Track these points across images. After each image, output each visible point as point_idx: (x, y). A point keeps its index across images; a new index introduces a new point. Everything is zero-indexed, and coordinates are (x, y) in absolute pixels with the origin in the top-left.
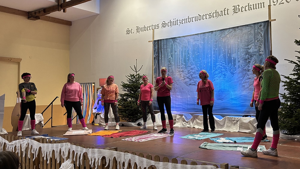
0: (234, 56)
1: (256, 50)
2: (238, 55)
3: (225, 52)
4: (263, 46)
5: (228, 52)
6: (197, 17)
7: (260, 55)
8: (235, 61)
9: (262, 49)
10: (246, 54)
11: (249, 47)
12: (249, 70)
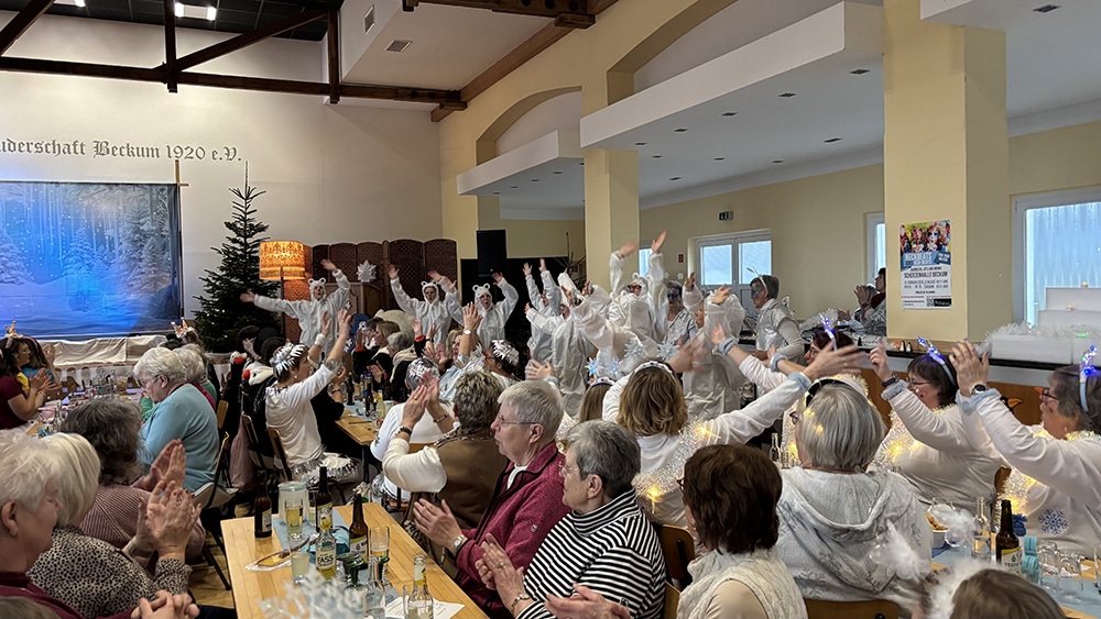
0: (109, 233)
1: (154, 228)
2: (119, 233)
3: (89, 224)
4: (167, 223)
5: (97, 224)
6: (4, 143)
7: (163, 236)
8: (112, 242)
9: (167, 227)
10: (136, 232)
11: (141, 221)
12: (141, 260)
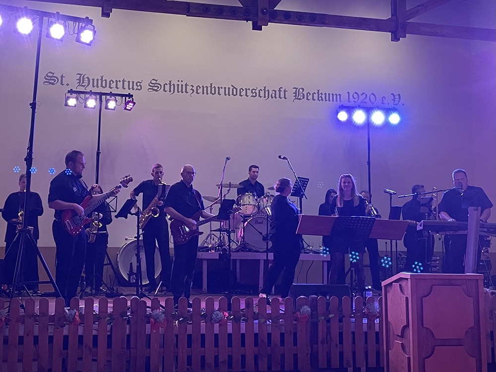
6: (229, 88)
